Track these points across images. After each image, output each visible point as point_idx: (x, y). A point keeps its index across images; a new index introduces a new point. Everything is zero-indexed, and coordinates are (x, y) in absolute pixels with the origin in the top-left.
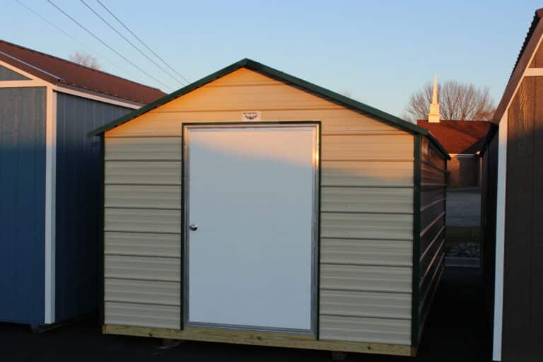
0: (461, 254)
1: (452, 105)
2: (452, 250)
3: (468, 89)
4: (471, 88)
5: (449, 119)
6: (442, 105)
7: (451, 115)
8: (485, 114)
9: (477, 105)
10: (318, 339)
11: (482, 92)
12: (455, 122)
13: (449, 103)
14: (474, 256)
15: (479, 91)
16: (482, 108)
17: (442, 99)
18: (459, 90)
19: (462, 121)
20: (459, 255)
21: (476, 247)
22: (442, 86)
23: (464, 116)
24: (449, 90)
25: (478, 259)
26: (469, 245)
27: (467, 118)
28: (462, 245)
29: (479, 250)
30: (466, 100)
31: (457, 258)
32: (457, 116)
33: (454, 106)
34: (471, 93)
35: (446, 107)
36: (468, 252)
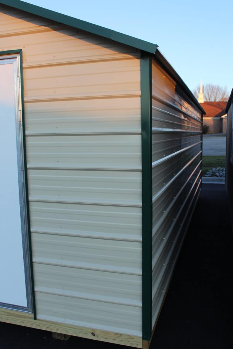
0: (213, 175)
1: (210, 95)
2: (208, 173)
3: (217, 87)
4: (218, 87)
5: (208, 101)
6: (205, 95)
7: (209, 100)
8: (225, 99)
9: (222, 94)
10: (35, 318)
11: (223, 89)
12: (211, 102)
13: (208, 94)
14: (221, 177)
15: (222, 88)
16: (224, 96)
17: (205, 92)
18: (213, 88)
19: (215, 102)
20: (212, 176)
21: (223, 170)
22: (205, 86)
23: (215, 100)
24: (208, 88)
25: (224, 178)
26: (218, 169)
27: (217, 101)
28: (214, 169)
29: (224, 172)
30: (216, 92)
31: (210, 178)
32: (212, 100)
33: (211, 95)
34: (218, 89)
35: (207, 96)
36: (217, 174)
